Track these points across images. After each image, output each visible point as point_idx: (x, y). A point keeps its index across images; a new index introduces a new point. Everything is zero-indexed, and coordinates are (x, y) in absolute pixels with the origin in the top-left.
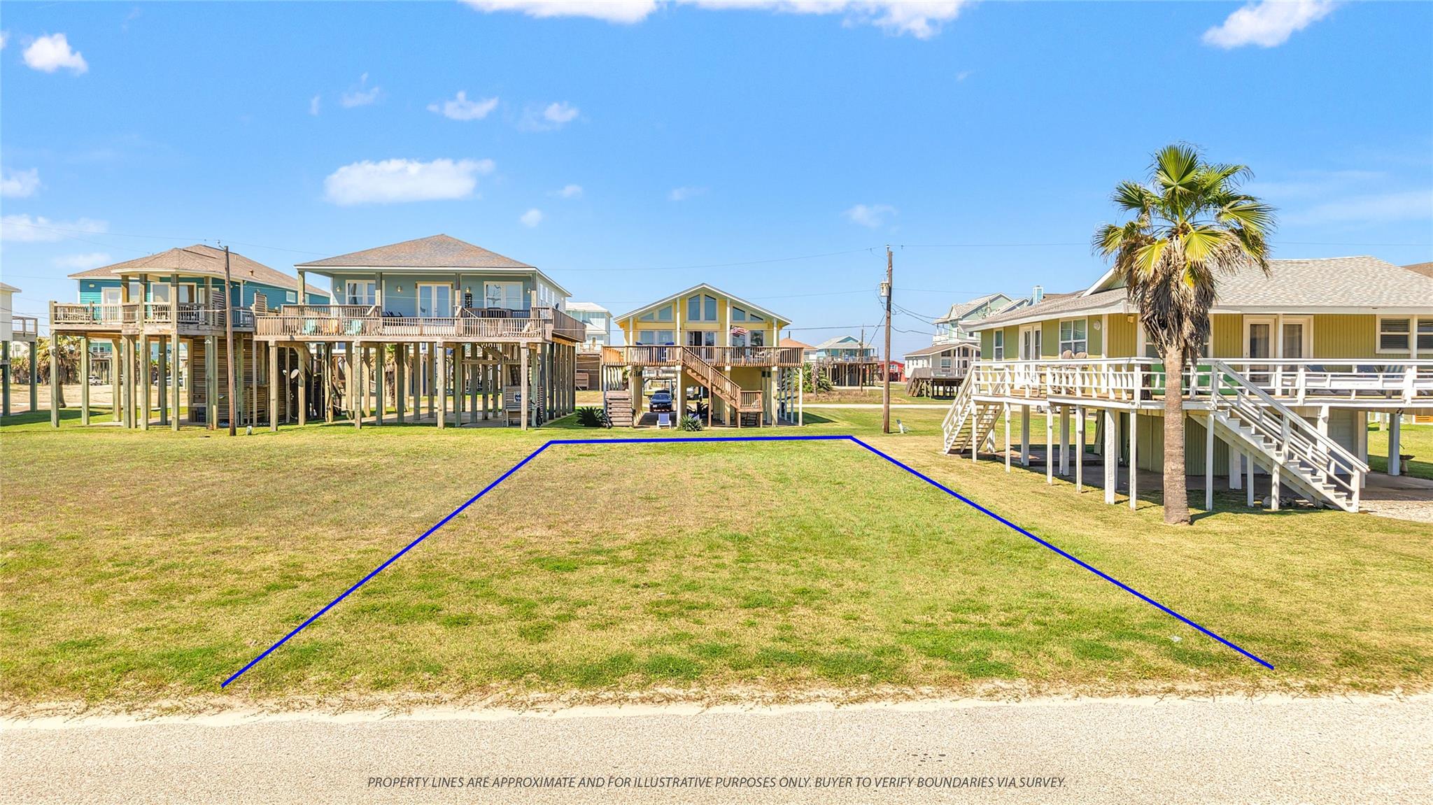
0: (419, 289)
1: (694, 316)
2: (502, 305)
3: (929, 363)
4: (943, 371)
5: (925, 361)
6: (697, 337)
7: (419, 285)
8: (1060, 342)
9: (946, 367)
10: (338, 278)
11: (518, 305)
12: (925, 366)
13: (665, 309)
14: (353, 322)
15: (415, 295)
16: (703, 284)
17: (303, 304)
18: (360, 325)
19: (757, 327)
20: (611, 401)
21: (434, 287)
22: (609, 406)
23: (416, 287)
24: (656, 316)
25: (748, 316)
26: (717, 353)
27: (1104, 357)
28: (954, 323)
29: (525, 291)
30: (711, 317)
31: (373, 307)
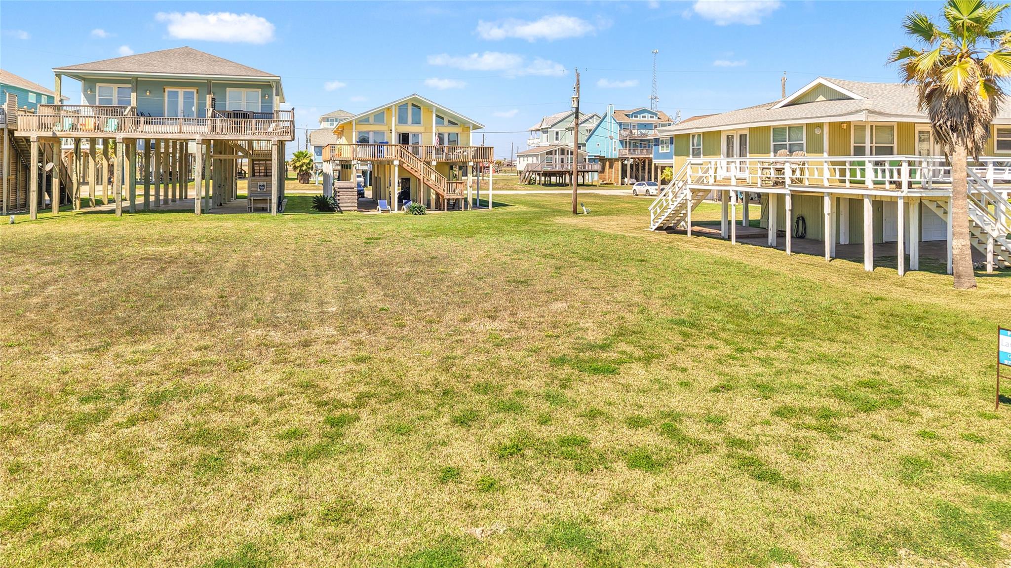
0: (166, 93)
1: (402, 120)
2: (244, 108)
3: (537, 160)
4: (547, 165)
5: (535, 158)
6: (404, 138)
7: (167, 90)
8: (772, 144)
9: (549, 163)
10: (90, 82)
11: (257, 107)
12: (535, 162)
13: (380, 116)
14: (110, 121)
15: (163, 97)
16: (414, 94)
17: (60, 104)
18: (116, 123)
19: (453, 130)
20: (339, 190)
21: (181, 92)
22: (338, 194)
23: (164, 92)
24: (372, 120)
25: (446, 121)
26: (422, 151)
27: (825, 155)
28: (545, 131)
29: (263, 96)
30: (417, 121)
31: (129, 108)
